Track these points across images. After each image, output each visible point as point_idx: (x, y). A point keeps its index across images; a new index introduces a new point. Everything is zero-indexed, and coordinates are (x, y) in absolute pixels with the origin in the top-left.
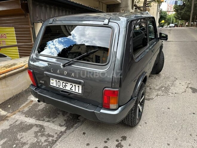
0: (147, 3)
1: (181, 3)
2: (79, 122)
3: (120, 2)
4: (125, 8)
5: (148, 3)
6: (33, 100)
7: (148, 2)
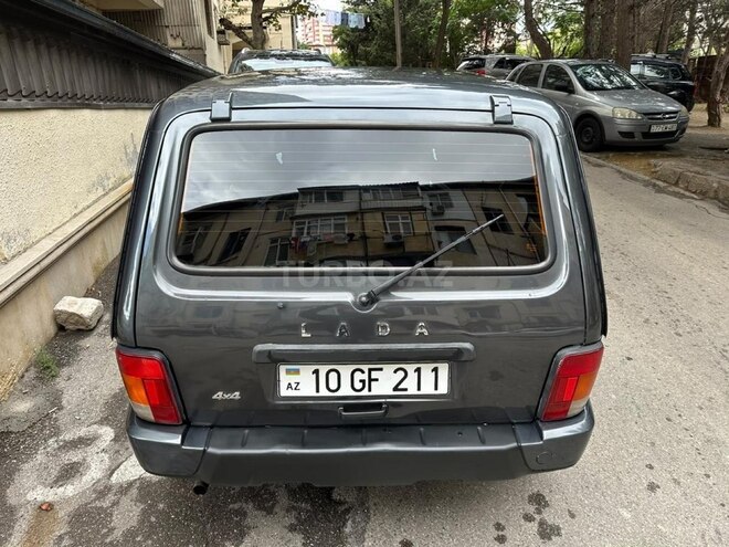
0: (264, 16)
1: (360, 21)
2: (347, 511)
3: (162, 5)
4: (183, 31)
5: (268, 15)
6: (50, 499)
7: (266, 12)
